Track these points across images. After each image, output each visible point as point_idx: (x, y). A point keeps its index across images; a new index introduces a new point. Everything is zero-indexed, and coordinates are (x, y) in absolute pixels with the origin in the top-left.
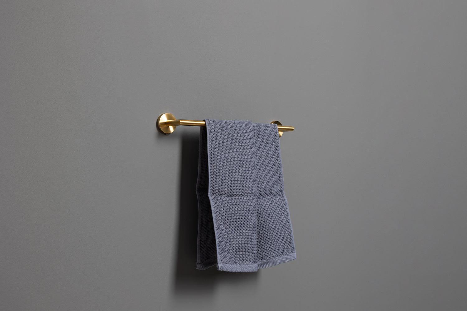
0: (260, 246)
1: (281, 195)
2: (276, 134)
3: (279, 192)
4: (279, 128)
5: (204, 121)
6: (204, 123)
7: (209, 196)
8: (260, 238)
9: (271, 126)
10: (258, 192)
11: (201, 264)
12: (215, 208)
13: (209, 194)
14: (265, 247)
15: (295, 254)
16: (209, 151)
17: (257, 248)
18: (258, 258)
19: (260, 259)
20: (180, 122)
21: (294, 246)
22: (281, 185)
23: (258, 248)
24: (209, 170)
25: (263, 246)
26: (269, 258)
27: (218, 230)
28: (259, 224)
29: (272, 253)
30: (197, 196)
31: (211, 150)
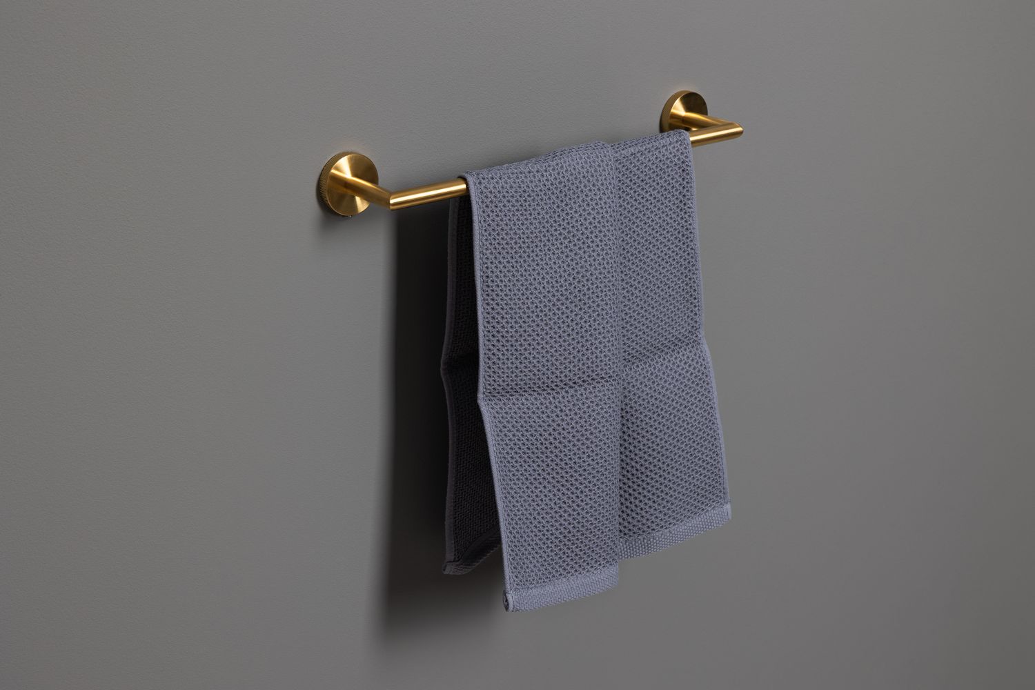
0: (626, 499)
1: (693, 347)
2: (684, 166)
3: (690, 339)
4: (694, 142)
5: (465, 180)
6: (464, 186)
7: (479, 401)
8: (628, 479)
9: (670, 144)
10: (625, 352)
11: (458, 563)
12: (498, 435)
13: (480, 396)
14: (641, 501)
15: (728, 506)
16: (478, 274)
17: (619, 505)
18: (621, 531)
19: (625, 534)
20: (392, 201)
21: (727, 486)
22: (696, 314)
23: (622, 504)
24: (481, 328)
25: (636, 498)
26: (653, 530)
27: (506, 497)
28: (625, 440)
29: (662, 516)
30: (445, 385)
31: (485, 269)
